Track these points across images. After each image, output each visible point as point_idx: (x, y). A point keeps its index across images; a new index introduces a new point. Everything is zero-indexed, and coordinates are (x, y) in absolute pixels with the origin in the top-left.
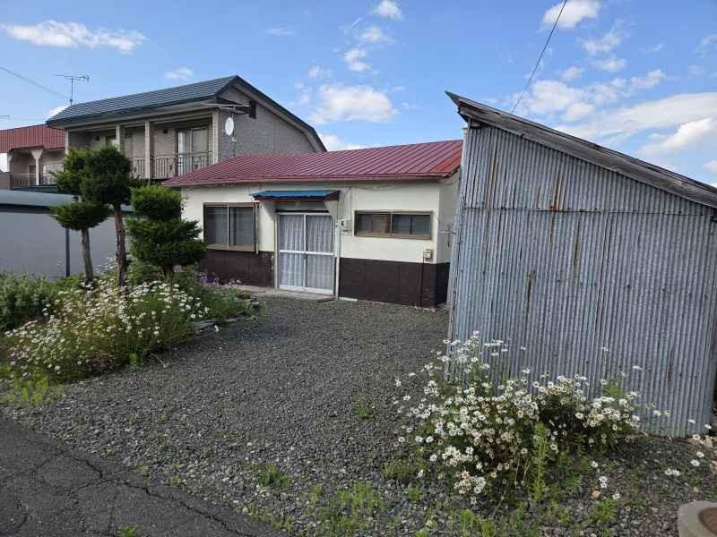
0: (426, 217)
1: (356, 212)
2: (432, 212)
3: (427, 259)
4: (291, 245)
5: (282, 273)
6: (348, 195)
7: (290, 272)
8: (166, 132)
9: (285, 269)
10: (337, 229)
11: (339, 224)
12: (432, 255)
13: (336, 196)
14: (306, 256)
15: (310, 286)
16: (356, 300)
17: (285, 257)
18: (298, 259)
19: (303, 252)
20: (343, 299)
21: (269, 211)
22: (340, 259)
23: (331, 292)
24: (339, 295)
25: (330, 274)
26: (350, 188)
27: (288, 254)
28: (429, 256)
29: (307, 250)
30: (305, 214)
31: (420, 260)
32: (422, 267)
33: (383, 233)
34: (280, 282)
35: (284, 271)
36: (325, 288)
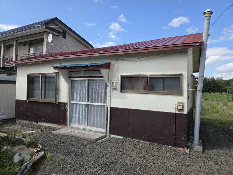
0: (178, 78)
1: (122, 77)
2: (181, 75)
3: (179, 110)
4: (78, 99)
5: (72, 116)
6: (116, 65)
7: (77, 116)
8: (24, 46)
9: (74, 114)
10: (108, 88)
11: (109, 84)
12: (183, 107)
13: (107, 66)
14: (87, 106)
15: (90, 126)
16: (122, 137)
17: (74, 106)
18: (82, 107)
19: (85, 103)
20: (112, 136)
21: (65, 78)
22: (111, 108)
23: (104, 130)
24: (110, 133)
25: (104, 118)
26: (118, 60)
27: (76, 104)
28: (181, 108)
29: (88, 102)
30: (87, 79)
31: (173, 111)
32: (175, 116)
33: (142, 90)
34: (71, 122)
35: (74, 115)
36: (100, 127)
